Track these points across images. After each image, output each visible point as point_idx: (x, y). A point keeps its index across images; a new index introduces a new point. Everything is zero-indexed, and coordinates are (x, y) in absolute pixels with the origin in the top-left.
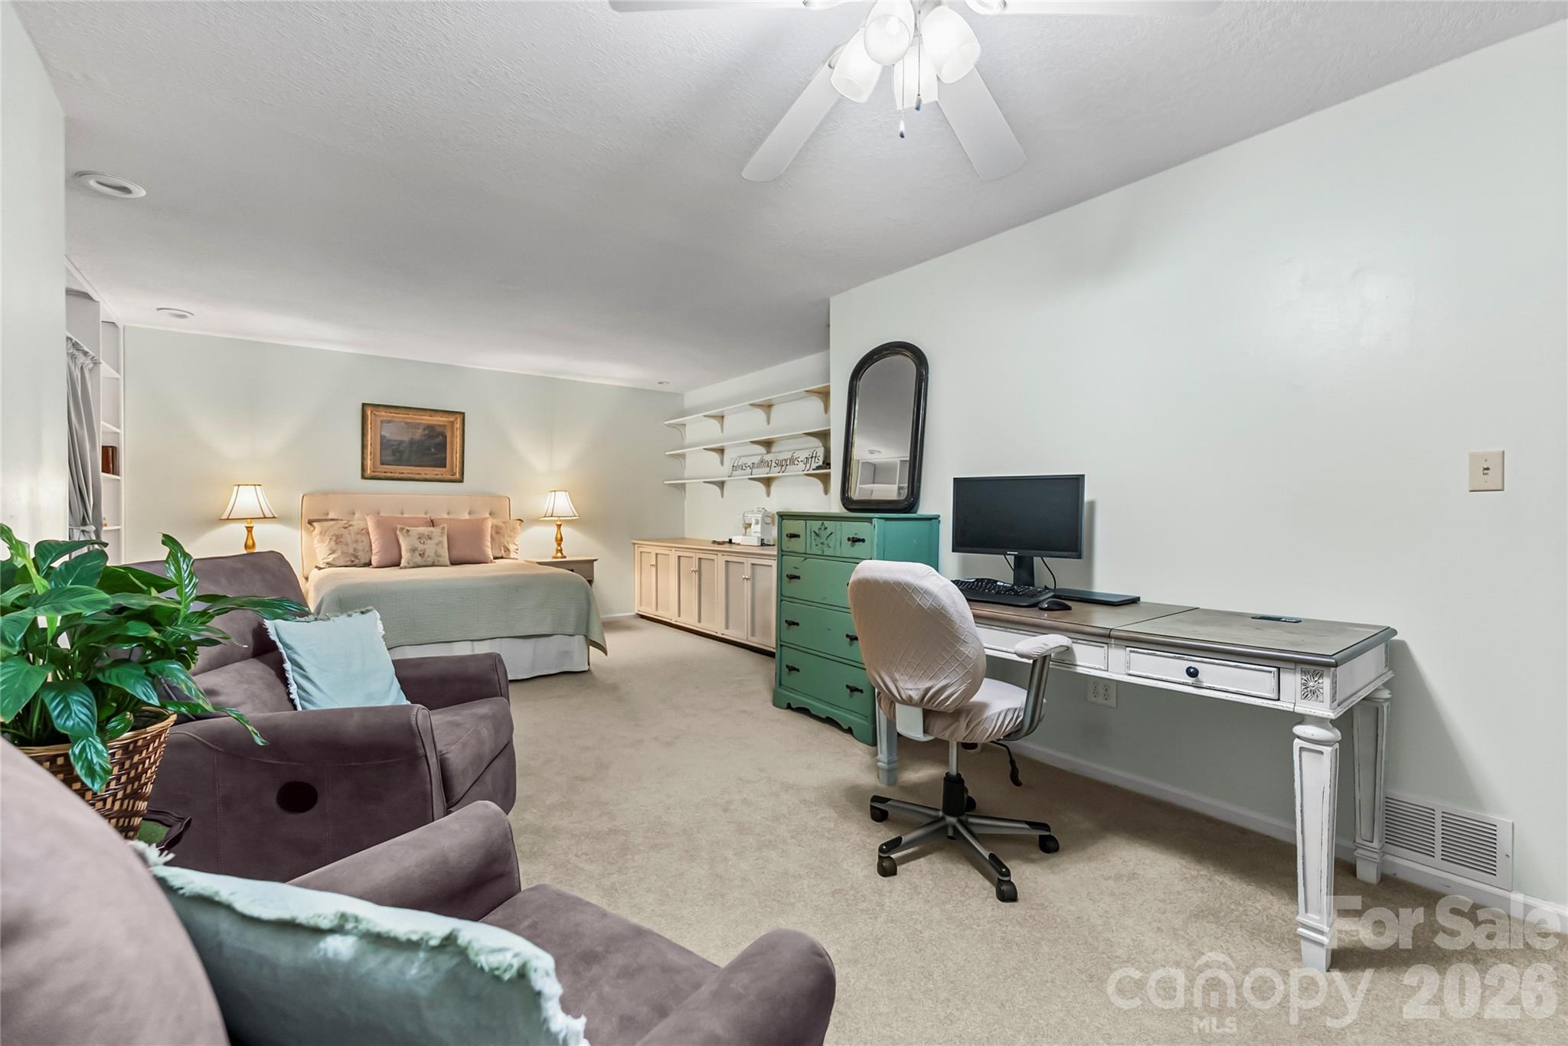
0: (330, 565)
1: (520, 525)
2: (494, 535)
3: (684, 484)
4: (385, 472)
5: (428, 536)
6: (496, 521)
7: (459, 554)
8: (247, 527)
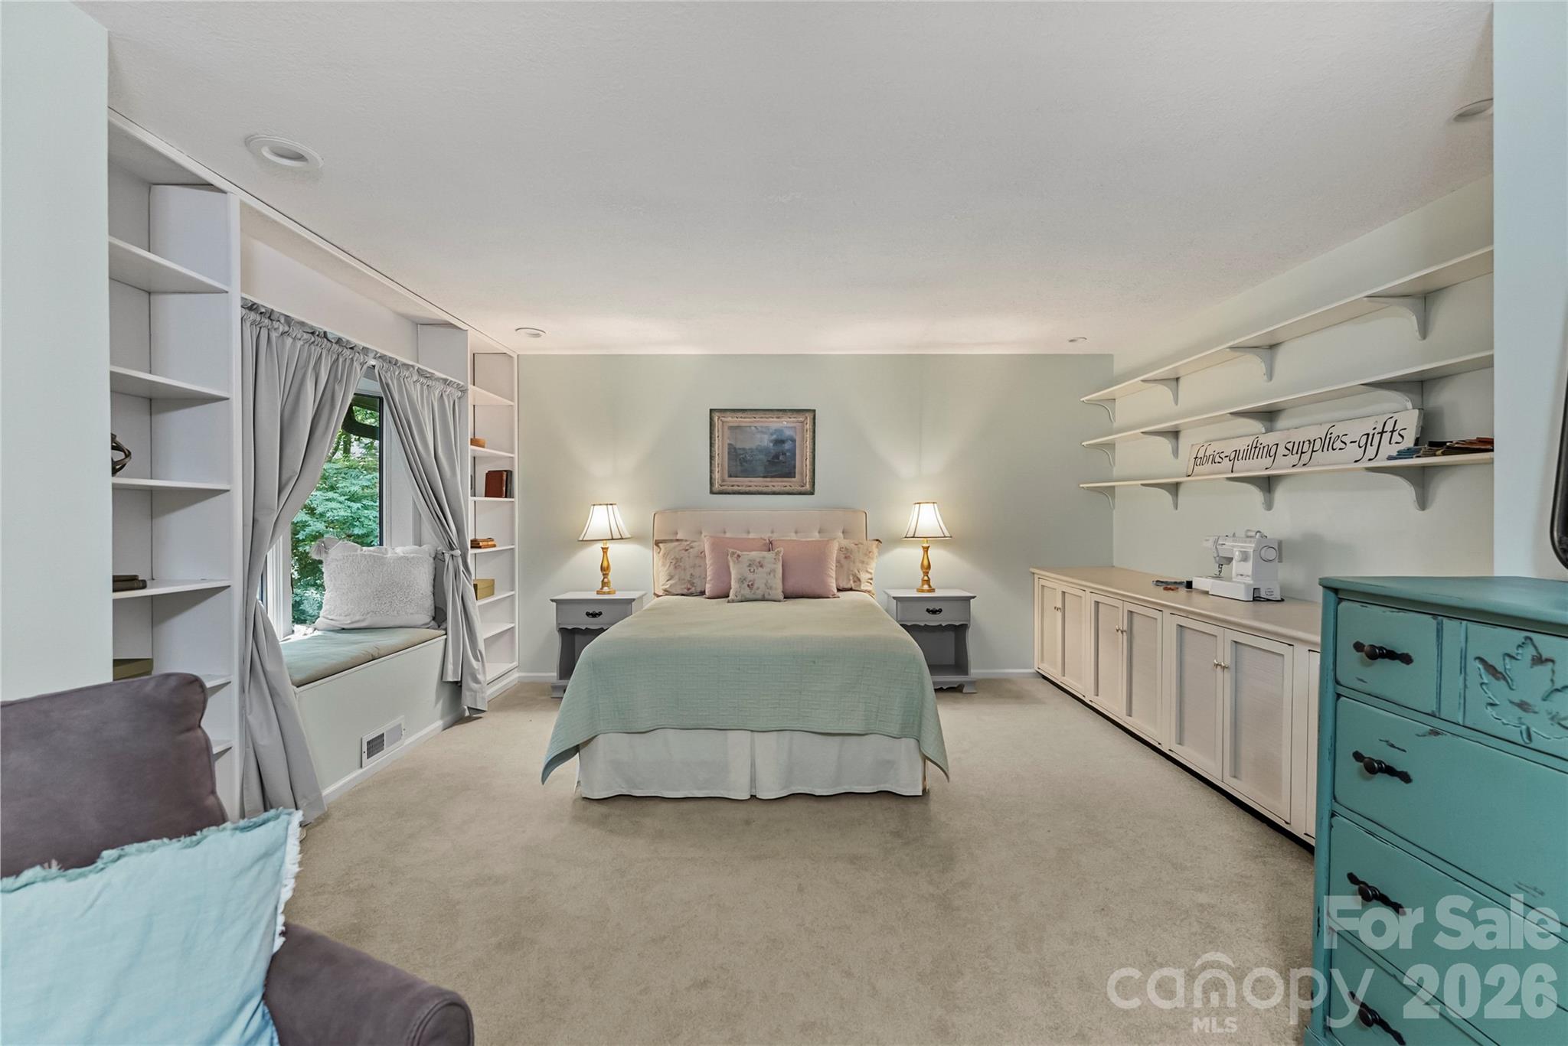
0: (667, 592)
1: (877, 547)
2: (843, 561)
3: (1113, 487)
4: (733, 486)
5: (759, 563)
6: (845, 543)
7: (794, 584)
8: (603, 548)
